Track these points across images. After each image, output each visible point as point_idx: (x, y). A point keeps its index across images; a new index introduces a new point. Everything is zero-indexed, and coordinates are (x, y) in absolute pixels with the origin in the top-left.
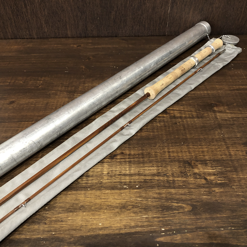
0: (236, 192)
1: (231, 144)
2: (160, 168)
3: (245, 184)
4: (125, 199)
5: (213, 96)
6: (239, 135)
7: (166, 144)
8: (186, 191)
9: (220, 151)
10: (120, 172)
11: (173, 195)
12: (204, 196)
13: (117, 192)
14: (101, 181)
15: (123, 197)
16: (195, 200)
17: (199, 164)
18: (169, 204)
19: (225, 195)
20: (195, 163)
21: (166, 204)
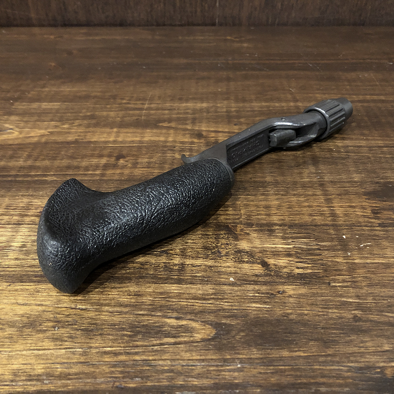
0: (341, 296)
1: (337, 194)
3: (366, 277)
4: (42, 305)
6: (357, 177)
8: (209, 289)
9: (309, 206)
11: (172, 298)
12: (254, 302)
13: (27, 287)
15: (38, 300)
16: (228, 312)
17: (254, 232)
18: (157, 319)
19: (309, 303)
20: (245, 229)
21: (148, 320)
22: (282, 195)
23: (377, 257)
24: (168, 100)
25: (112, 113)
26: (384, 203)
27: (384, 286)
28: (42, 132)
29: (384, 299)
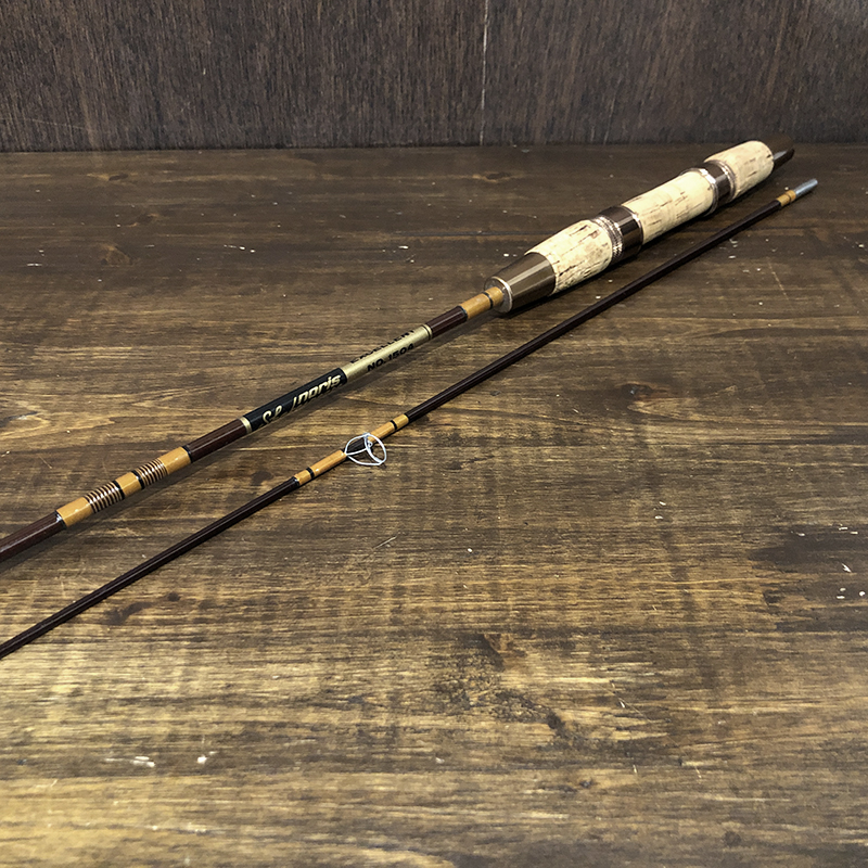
0: (702, 789)
1: (702, 559)
2: (339, 666)
3: (750, 746)
4: (121, 827)
5: (637, 359)
6: (736, 517)
7: (392, 557)
8: (447, 781)
9: (642, 587)
10: (136, 690)
11: (375, 804)
12: (536, 808)
13: (89, 787)
14: (29, 729)
15: (112, 816)
16: (485, 832)
17: (535, 650)
18: (346, 851)
19: (641, 807)
20: (516, 642)
21: (331, 853)
22: (589, 561)
23: (772, 700)
24: (355, 335)
25: (242, 369)
26: (789, 575)
27: (786, 765)
28: (98, 418)
29: (784, 795)
